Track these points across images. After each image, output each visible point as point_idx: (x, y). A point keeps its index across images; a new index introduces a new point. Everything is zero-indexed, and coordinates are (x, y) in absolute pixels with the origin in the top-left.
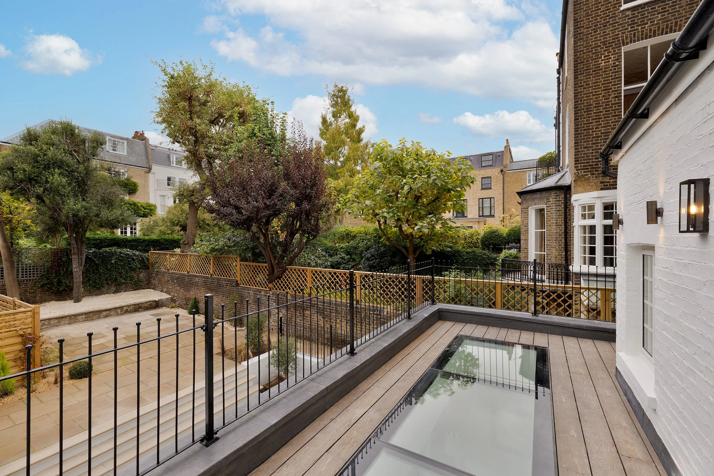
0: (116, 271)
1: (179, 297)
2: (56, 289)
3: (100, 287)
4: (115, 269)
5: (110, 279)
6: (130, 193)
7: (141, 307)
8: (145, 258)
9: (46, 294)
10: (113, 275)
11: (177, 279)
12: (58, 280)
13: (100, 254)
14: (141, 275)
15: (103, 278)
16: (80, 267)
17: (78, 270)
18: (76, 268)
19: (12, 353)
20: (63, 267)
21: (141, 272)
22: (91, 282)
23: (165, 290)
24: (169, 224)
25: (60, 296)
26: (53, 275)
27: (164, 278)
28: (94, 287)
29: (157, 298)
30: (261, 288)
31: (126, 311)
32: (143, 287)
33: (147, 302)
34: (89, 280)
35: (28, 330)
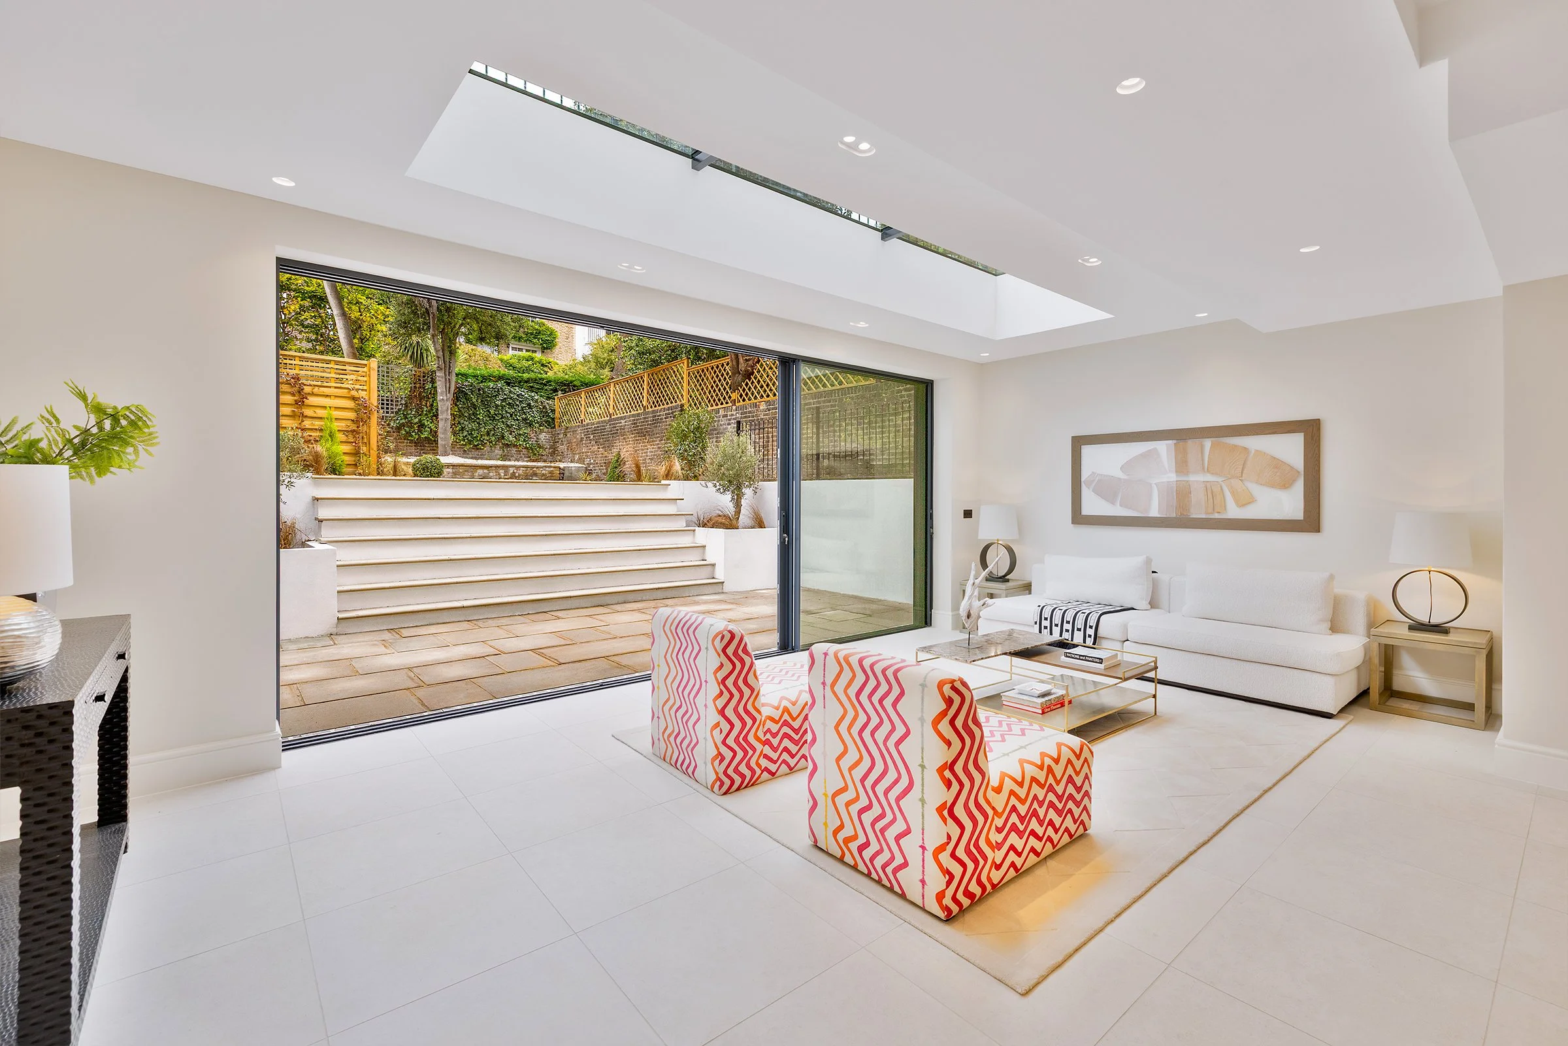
0: (503, 422)
1: (597, 463)
2: (417, 437)
3: (478, 445)
4: (501, 418)
5: (493, 435)
6: (545, 348)
7: (535, 474)
8: (548, 407)
9: (404, 443)
10: (498, 428)
11: (594, 431)
12: (420, 421)
13: (479, 390)
14: (542, 436)
15: (483, 429)
16: (448, 395)
17: (445, 398)
18: (442, 394)
19: (344, 421)
20: (427, 401)
21: (542, 431)
22: (465, 433)
23: (577, 457)
24: (593, 365)
25: (423, 450)
26: (413, 413)
27: (575, 437)
28: (470, 442)
29: (562, 465)
30: (720, 406)
31: (513, 476)
32: (545, 458)
33: (546, 467)
34: (462, 429)
35: (363, 394)
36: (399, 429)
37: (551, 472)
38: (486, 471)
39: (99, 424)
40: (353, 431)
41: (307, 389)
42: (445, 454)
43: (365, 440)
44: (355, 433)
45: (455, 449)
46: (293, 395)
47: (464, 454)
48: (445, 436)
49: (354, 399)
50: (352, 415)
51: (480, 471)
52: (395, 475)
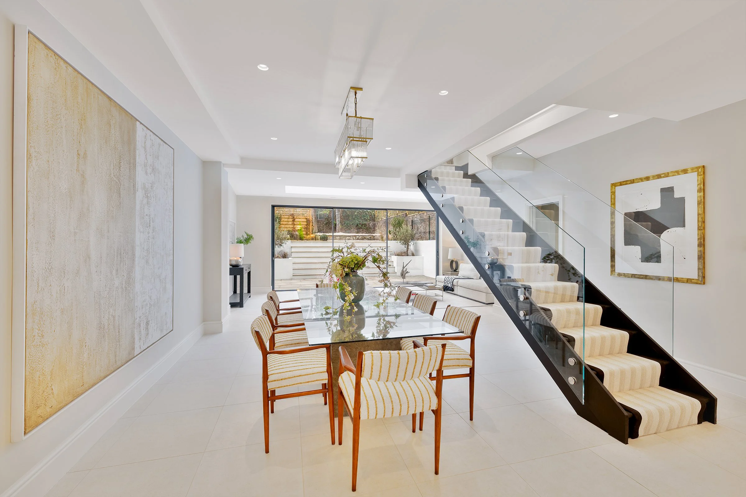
1: (385, 234)
3: (350, 228)
4: (357, 219)
5: (354, 225)
7: (365, 238)
8: (372, 214)
11: (385, 222)
14: (371, 224)
15: (351, 223)
17: (338, 214)
18: (337, 212)
19: (304, 225)
23: (379, 232)
27: (380, 225)
28: (347, 228)
29: (374, 235)
30: (414, 214)
31: (358, 239)
32: (371, 232)
33: (369, 235)
34: (345, 223)
35: (308, 217)
36: (326, 224)
37: (370, 237)
38: (349, 237)
39: (247, 237)
40: (306, 228)
41: (295, 217)
42: (339, 232)
43: (309, 230)
44: (307, 228)
45: (341, 230)
46: (292, 219)
47: (345, 232)
48: (339, 226)
49: (306, 219)
50: (306, 223)
51: (348, 238)
52: (315, 240)
